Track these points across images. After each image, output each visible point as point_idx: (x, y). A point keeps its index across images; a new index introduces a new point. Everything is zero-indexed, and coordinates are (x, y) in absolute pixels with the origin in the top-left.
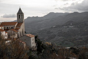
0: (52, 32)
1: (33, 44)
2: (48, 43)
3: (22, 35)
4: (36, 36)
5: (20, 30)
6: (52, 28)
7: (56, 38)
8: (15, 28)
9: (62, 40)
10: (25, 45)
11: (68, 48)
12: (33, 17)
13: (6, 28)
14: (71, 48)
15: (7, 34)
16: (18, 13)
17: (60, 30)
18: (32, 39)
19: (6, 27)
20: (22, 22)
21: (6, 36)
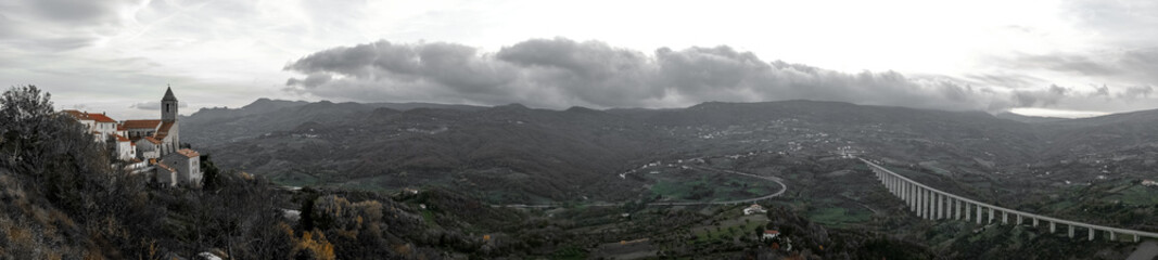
0: (262, 149)
1: (195, 174)
2: (244, 173)
3: (171, 151)
4: (205, 154)
5: (168, 140)
6: (262, 137)
7: (270, 163)
8: (155, 134)
9: (287, 170)
10: (174, 176)
11: (296, 188)
12: (215, 108)
13: (135, 134)
14: (303, 190)
15: (134, 147)
16: (164, 100)
17: (282, 144)
18: (191, 160)
19: (136, 131)
20: (173, 122)
21: (132, 152)
